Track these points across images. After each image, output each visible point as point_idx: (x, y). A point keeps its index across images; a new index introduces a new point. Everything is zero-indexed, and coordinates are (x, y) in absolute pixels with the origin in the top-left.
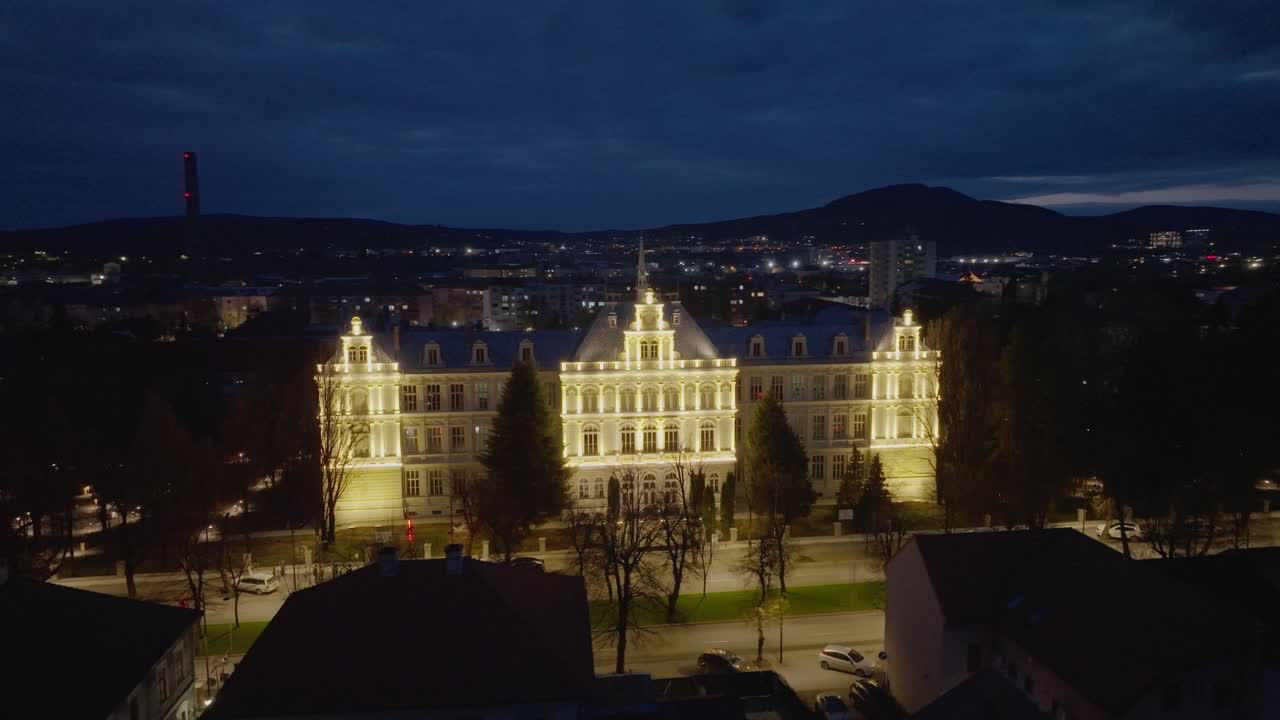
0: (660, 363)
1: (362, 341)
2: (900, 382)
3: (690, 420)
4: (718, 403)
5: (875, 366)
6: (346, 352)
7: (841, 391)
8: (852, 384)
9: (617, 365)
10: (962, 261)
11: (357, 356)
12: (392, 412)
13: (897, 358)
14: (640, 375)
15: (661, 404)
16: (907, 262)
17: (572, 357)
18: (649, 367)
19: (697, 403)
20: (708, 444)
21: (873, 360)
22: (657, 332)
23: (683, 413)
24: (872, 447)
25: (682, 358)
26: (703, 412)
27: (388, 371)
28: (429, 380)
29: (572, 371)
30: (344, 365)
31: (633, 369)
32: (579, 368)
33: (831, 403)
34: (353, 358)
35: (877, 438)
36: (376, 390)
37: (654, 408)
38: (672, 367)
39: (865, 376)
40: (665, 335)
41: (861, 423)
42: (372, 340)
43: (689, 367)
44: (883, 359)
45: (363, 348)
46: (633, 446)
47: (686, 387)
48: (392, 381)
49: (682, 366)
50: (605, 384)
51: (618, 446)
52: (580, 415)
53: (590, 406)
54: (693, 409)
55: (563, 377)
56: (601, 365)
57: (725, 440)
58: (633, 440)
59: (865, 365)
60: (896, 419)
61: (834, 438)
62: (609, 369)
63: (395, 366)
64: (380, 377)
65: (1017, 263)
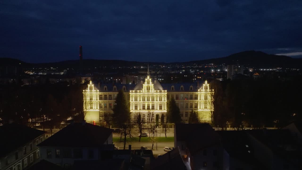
0: (151, 91)
1: (92, 86)
2: (205, 96)
3: (157, 103)
4: (163, 100)
5: (199, 93)
6: (89, 88)
7: (191, 98)
8: (194, 97)
9: (141, 91)
10: (262, 70)
11: (91, 89)
12: (97, 100)
13: (204, 91)
14: (146, 93)
15: (151, 100)
16: (236, 70)
17: (132, 89)
18: (148, 92)
19: (158, 99)
20: (161, 108)
21: (198, 91)
22: (150, 85)
23: (155, 101)
24: (198, 110)
25: (155, 90)
26: (159, 101)
27: (97, 92)
28: (105, 94)
29: (132, 92)
30: (88, 90)
31: (145, 92)
32: (134, 92)
33: (189, 100)
34: (90, 89)
35: (199, 108)
36: (94, 95)
37: (149, 100)
38: (153, 92)
39: (197, 95)
40: (151, 85)
41: (196, 105)
42: (94, 85)
43: (157, 92)
44: (200, 91)
45: (92, 87)
46: (145, 108)
47: (156, 96)
48: (97, 94)
49: (155, 92)
50: (139, 95)
51: (142, 108)
52: (134, 101)
53: (136, 100)
54: (157, 101)
55: (130, 93)
56: (138, 91)
57: (164, 107)
58: (145, 107)
59: (197, 92)
60: (204, 104)
61: (190, 108)
62: (140, 92)
63: (98, 91)
64: (95, 93)
65: (276, 70)
